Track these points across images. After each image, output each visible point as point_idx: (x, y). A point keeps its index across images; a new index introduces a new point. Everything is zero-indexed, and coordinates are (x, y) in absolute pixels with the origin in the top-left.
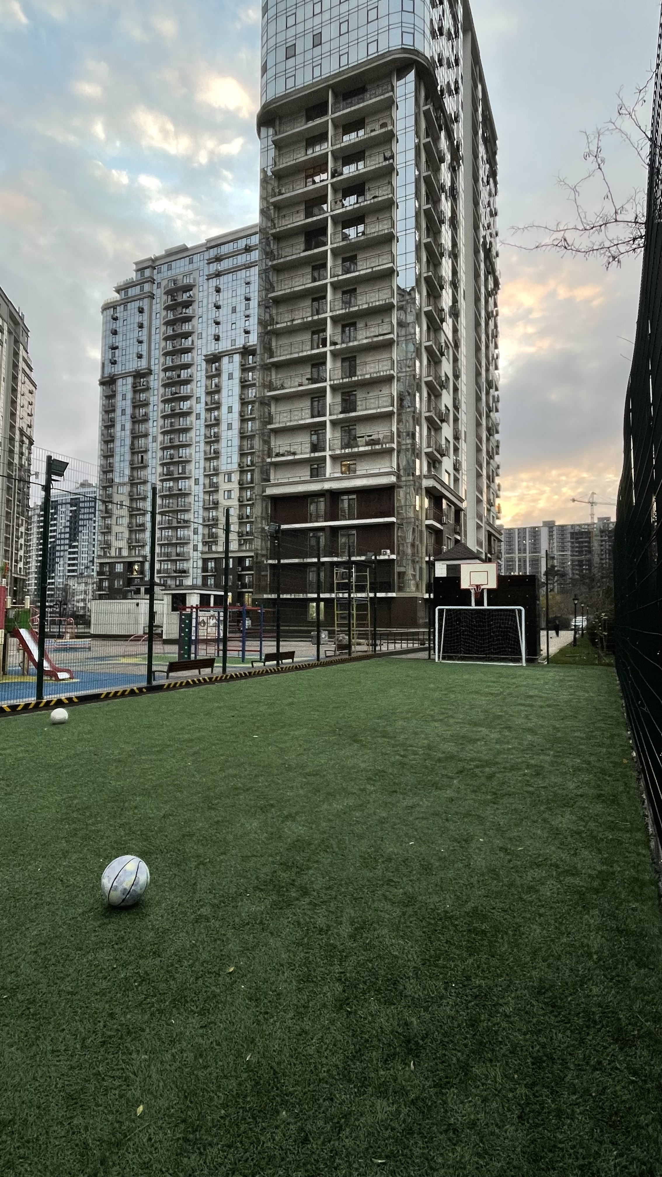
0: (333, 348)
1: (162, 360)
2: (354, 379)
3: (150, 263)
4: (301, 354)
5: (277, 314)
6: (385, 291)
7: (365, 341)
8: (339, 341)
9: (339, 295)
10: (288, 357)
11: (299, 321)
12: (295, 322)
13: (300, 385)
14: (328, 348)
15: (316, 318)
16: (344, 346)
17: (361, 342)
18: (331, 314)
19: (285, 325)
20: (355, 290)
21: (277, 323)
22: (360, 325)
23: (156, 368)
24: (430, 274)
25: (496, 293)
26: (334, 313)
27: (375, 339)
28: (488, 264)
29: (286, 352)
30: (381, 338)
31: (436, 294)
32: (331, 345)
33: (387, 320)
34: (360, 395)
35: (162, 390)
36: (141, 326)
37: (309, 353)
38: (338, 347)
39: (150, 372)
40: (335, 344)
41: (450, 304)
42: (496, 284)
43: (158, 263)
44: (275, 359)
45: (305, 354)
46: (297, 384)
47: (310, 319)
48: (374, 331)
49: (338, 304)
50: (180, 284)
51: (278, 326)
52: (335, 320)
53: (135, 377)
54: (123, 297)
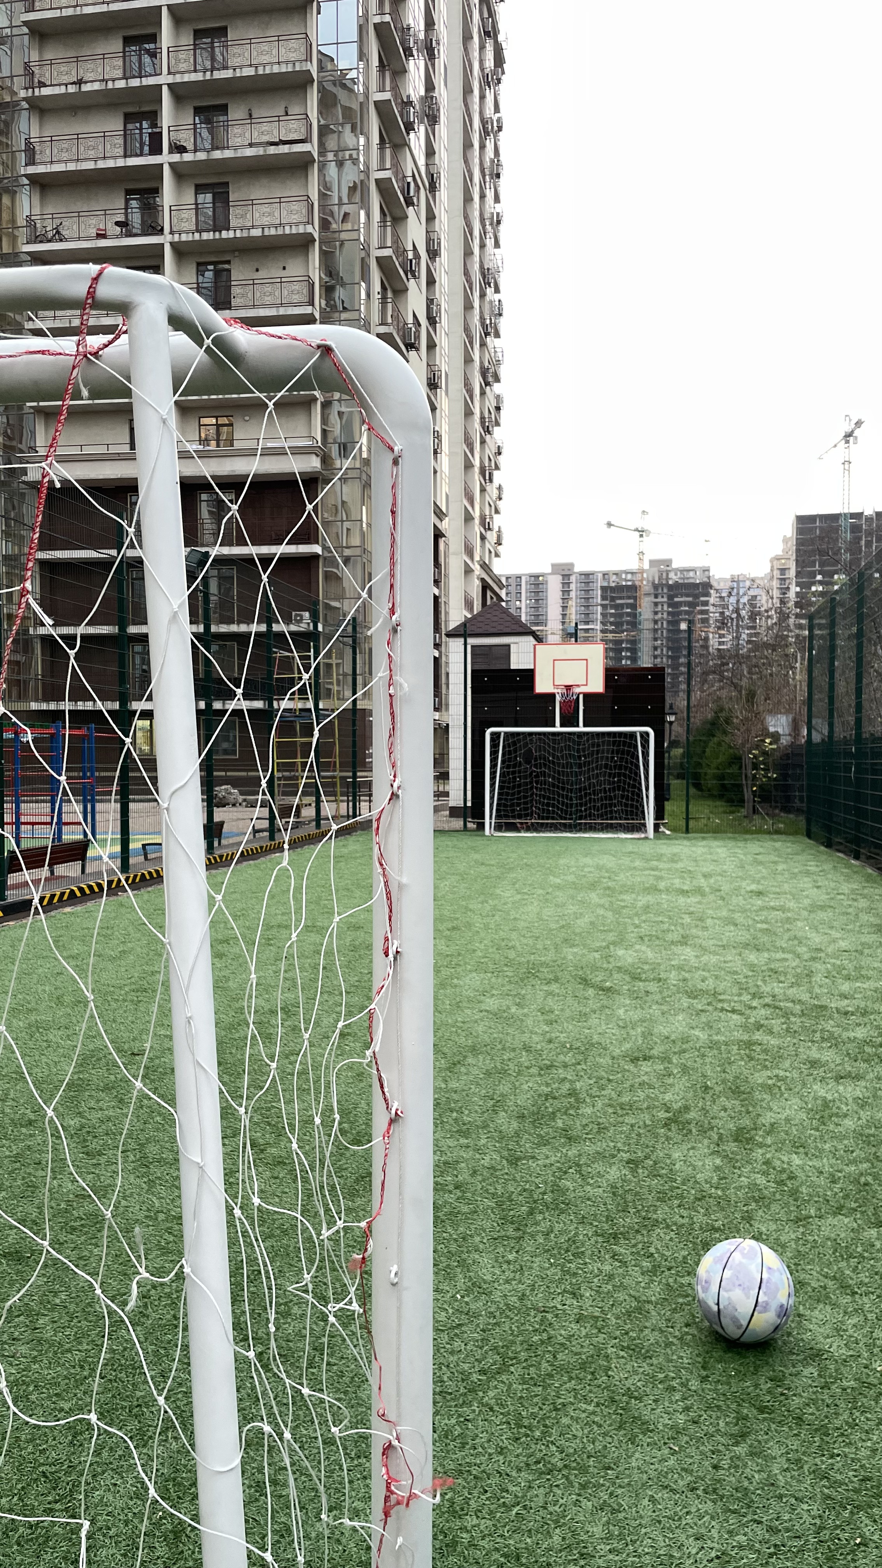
0: (176, 158)
2: (225, 234)
4: (101, 165)
5: (41, 63)
6: (293, 44)
7: (249, 152)
8: (190, 146)
9: (187, 39)
10: (72, 167)
11: (96, 86)
12: (86, 88)
13: (101, 236)
14: (166, 158)
15: (135, 83)
16: (201, 156)
17: (240, 154)
18: (170, 79)
19: (63, 90)
20: (222, 32)
21: (42, 85)
22: (236, 112)
24: (387, 18)
26: (178, 79)
27: (272, 150)
29: (65, 156)
30: (285, 149)
31: (397, 67)
32: (171, 152)
33: (295, 109)
34: (239, 273)
37: (120, 163)
38: (188, 157)
40: (181, 149)
41: (422, 92)
44: (40, 169)
45: (110, 164)
47: (121, 84)
48: (266, 131)
49: (185, 59)
51: (46, 91)
52: (179, 93)
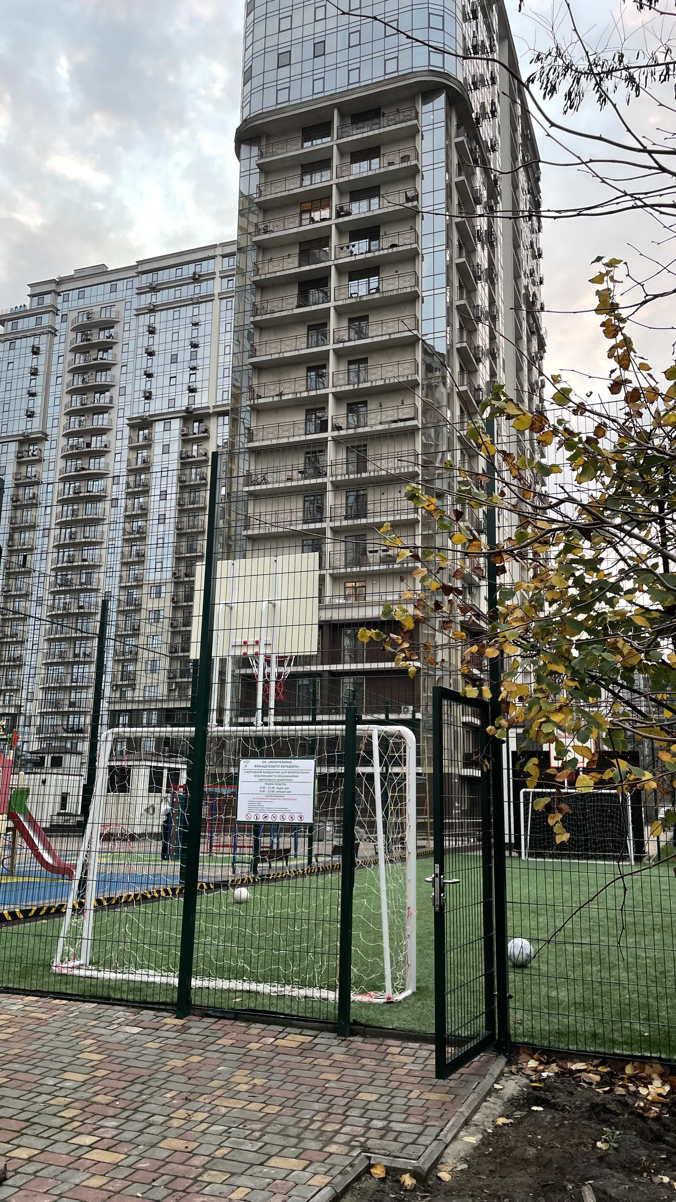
0: (336, 433)
1: (64, 420)
2: (364, 475)
3: (52, 287)
4: (292, 440)
5: (259, 385)
6: (407, 365)
7: (380, 427)
8: (344, 426)
9: (344, 367)
10: (274, 442)
11: (290, 396)
12: (284, 398)
13: (290, 479)
14: (330, 434)
15: (313, 393)
16: (351, 431)
17: (374, 429)
18: (334, 390)
19: (271, 399)
20: (365, 360)
21: (259, 397)
22: (372, 405)
23: (55, 432)
24: (465, 344)
25: (542, 358)
26: (338, 389)
27: (393, 425)
28: (532, 322)
29: (271, 436)
30: (402, 424)
31: (471, 369)
32: (333, 430)
33: (408, 401)
34: (372, 496)
35: (61, 464)
36: (34, 373)
37: (303, 438)
38: (343, 433)
39: (44, 437)
40: (339, 428)
41: (488, 379)
42: (542, 345)
43: (64, 287)
44: (256, 444)
45: (297, 439)
46: (283, 477)
47: (305, 394)
48: (390, 414)
49: (343, 378)
50: (96, 318)
51: (261, 401)
52: (339, 397)
53: (21, 442)
54: (9, 330)
